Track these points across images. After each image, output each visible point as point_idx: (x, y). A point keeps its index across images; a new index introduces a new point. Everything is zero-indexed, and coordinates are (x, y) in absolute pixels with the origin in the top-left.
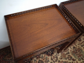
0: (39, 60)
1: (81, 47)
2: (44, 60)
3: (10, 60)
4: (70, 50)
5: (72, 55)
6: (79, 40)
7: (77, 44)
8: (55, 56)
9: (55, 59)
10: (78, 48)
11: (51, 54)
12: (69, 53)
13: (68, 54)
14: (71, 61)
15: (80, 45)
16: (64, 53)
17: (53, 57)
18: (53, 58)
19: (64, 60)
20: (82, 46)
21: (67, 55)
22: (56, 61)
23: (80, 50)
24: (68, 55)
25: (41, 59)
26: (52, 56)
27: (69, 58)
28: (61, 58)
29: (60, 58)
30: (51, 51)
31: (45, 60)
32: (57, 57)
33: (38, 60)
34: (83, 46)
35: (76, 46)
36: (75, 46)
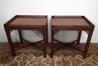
4: (57, 60)
5: (56, 63)
6: (72, 56)
7: (68, 58)
9: (39, 60)
11: (38, 56)
15: (71, 60)
16: (50, 59)
18: (37, 59)
19: (45, 64)
22: (38, 61)
23: (67, 63)
24: (52, 62)
25: (27, 56)
27: (51, 65)
29: (43, 61)
31: (30, 58)
34: (73, 62)
36: (64, 58)
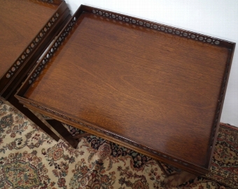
0: (11, 115)
1: (117, 181)
2: (17, 121)
4: (83, 160)
5: (73, 171)
6: (135, 162)
8: (41, 136)
9: (35, 142)
10: (107, 173)
12: (72, 160)
13: (68, 161)
14: (55, 179)
16: (64, 149)
17: (36, 135)
18: (33, 135)
19: (45, 161)
20: (122, 181)
21: (62, 160)
22: (32, 146)
23: (103, 183)
24: (64, 161)
26: (36, 132)
27: (59, 171)
28: (46, 151)
29: (44, 149)
31: (18, 124)
32: (41, 142)
33: (8, 113)
34: (124, 185)
35: (110, 166)
36: (106, 164)
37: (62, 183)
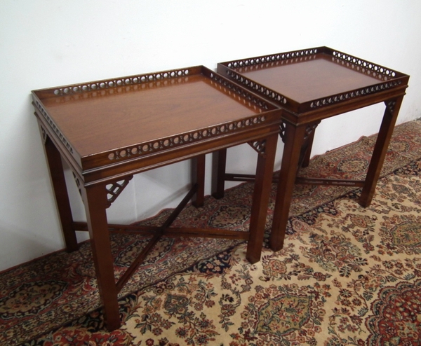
0: (169, 296)
1: (344, 233)
2: (189, 292)
3: (29, 311)
4: (301, 248)
5: (311, 261)
6: (330, 213)
7: (324, 226)
8: (237, 274)
9: (242, 282)
10: (330, 236)
11: (218, 269)
12: (295, 257)
13: (294, 261)
14: (312, 282)
15: (338, 227)
16: (275, 258)
17: (231, 278)
18: (229, 281)
19: (280, 283)
20: (346, 229)
21: (288, 265)
22: (246, 288)
23: (339, 243)
24: (292, 264)
25: (175, 292)
26: (227, 276)
27: (302, 273)
28: (264, 276)
29: (260, 278)
30: (218, 258)
31: (195, 293)
32: (247, 277)
33: (163, 297)
34: (350, 229)
35: (323, 231)
36: (316, 232)
37: (320, 276)
